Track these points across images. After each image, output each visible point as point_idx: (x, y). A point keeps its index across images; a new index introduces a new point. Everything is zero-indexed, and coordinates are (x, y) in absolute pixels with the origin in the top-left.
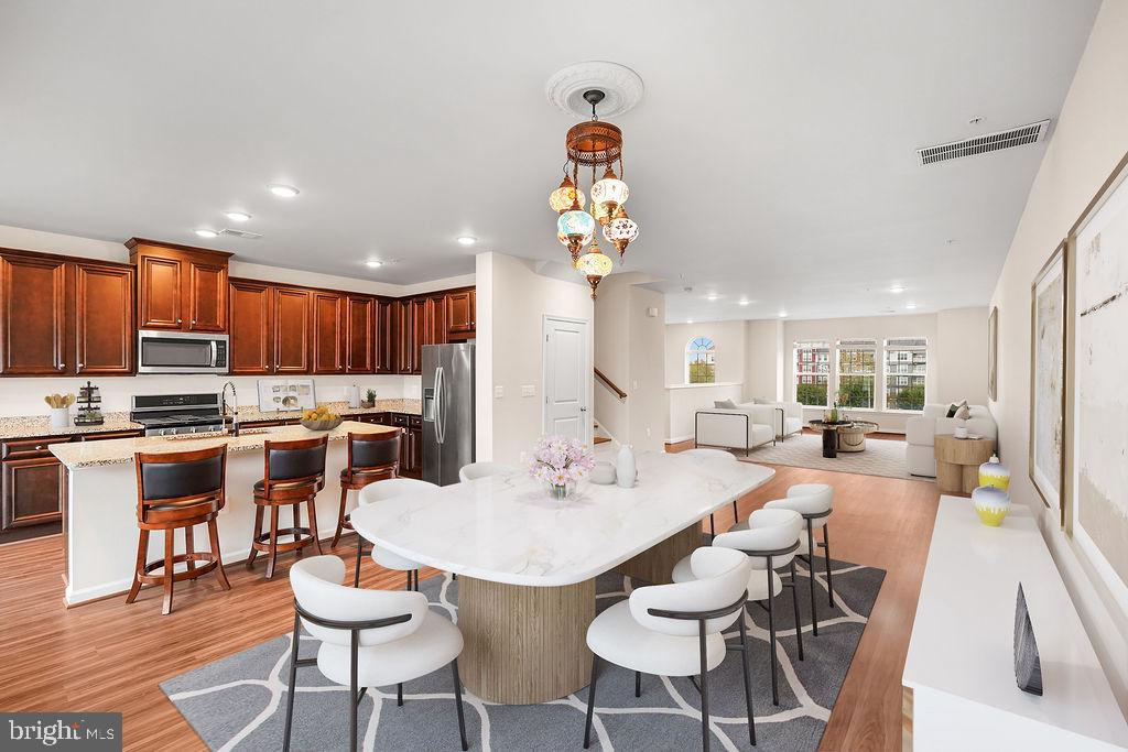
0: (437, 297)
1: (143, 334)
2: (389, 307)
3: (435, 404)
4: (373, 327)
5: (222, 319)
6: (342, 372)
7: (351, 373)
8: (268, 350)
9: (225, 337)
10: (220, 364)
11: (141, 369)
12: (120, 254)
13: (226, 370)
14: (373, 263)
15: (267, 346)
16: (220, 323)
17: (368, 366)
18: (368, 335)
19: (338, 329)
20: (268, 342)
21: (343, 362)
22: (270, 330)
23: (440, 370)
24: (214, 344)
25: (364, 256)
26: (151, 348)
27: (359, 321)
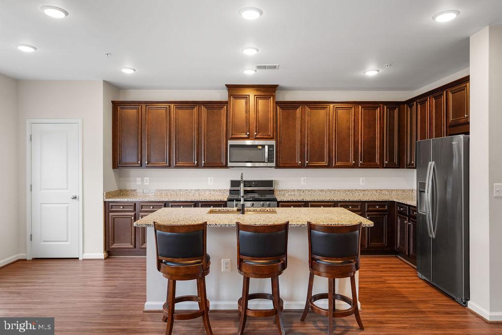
0: (437, 94)
1: (230, 142)
2: (396, 111)
3: (427, 196)
4: (382, 128)
5: (272, 131)
6: (355, 166)
7: (363, 167)
8: (301, 150)
9: (273, 142)
10: (270, 160)
11: (229, 164)
12: (221, 95)
13: (274, 164)
14: (371, 72)
15: (301, 148)
16: (270, 133)
17: (378, 161)
18: (378, 135)
19: (352, 132)
20: (301, 144)
21: (356, 159)
22: (302, 136)
23: (431, 164)
24: (266, 147)
25: (362, 66)
26: (235, 151)
27: (370, 125)
